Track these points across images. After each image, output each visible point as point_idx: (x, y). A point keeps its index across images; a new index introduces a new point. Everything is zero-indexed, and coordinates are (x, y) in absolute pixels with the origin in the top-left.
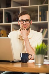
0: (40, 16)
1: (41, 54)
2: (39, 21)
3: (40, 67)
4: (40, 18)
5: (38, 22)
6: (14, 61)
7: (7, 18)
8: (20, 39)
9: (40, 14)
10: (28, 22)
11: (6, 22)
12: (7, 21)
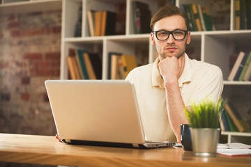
0: (236, 14)
1: (209, 127)
2: (235, 29)
3: (205, 160)
4: (238, 19)
5: (232, 31)
6: (145, 145)
7: (138, 19)
8: (158, 87)
9: (238, 9)
10: (179, 37)
11: (136, 32)
12: (138, 27)
